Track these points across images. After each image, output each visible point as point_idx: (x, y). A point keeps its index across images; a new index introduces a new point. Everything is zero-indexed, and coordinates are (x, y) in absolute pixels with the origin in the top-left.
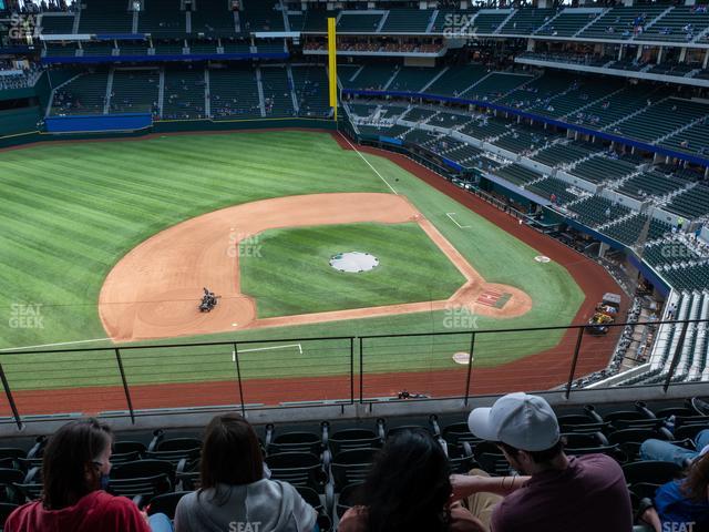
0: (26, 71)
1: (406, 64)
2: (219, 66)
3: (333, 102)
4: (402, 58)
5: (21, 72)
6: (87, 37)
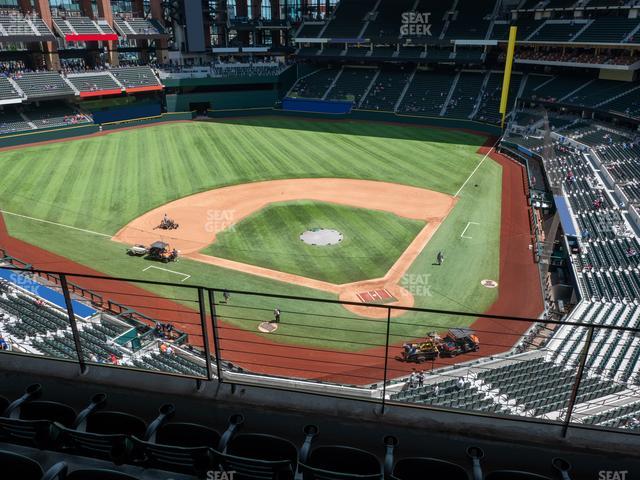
0: (281, 64)
1: (601, 76)
2: (425, 68)
3: (502, 109)
4: (598, 70)
5: (277, 65)
6: (325, 40)
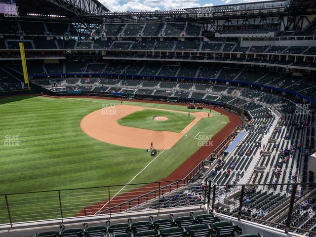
1: (45, 63)
3: (27, 81)
4: (43, 60)
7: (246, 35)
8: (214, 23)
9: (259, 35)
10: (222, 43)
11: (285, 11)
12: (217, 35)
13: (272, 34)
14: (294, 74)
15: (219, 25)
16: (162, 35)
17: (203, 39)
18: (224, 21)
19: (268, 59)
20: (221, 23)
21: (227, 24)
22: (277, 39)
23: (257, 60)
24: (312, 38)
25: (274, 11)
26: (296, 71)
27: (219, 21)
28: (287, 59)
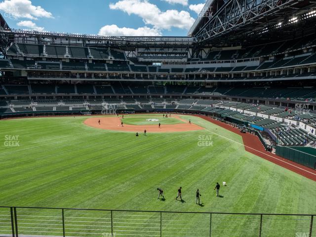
7: (166, 60)
8: (135, 51)
9: (176, 60)
10: (146, 66)
11: (192, 44)
12: (141, 59)
13: (185, 60)
14: (207, 87)
15: (139, 51)
16: (90, 58)
17: (129, 62)
18: (145, 49)
19: (185, 77)
20: (141, 50)
21: (146, 51)
22: (189, 63)
23: (178, 78)
24: (216, 62)
25: (185, 43)
26: (208, 84)
27: (139, 49)
28: (201, 76)
